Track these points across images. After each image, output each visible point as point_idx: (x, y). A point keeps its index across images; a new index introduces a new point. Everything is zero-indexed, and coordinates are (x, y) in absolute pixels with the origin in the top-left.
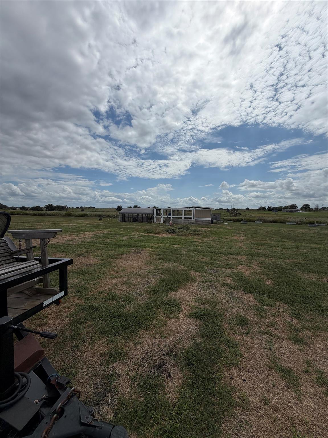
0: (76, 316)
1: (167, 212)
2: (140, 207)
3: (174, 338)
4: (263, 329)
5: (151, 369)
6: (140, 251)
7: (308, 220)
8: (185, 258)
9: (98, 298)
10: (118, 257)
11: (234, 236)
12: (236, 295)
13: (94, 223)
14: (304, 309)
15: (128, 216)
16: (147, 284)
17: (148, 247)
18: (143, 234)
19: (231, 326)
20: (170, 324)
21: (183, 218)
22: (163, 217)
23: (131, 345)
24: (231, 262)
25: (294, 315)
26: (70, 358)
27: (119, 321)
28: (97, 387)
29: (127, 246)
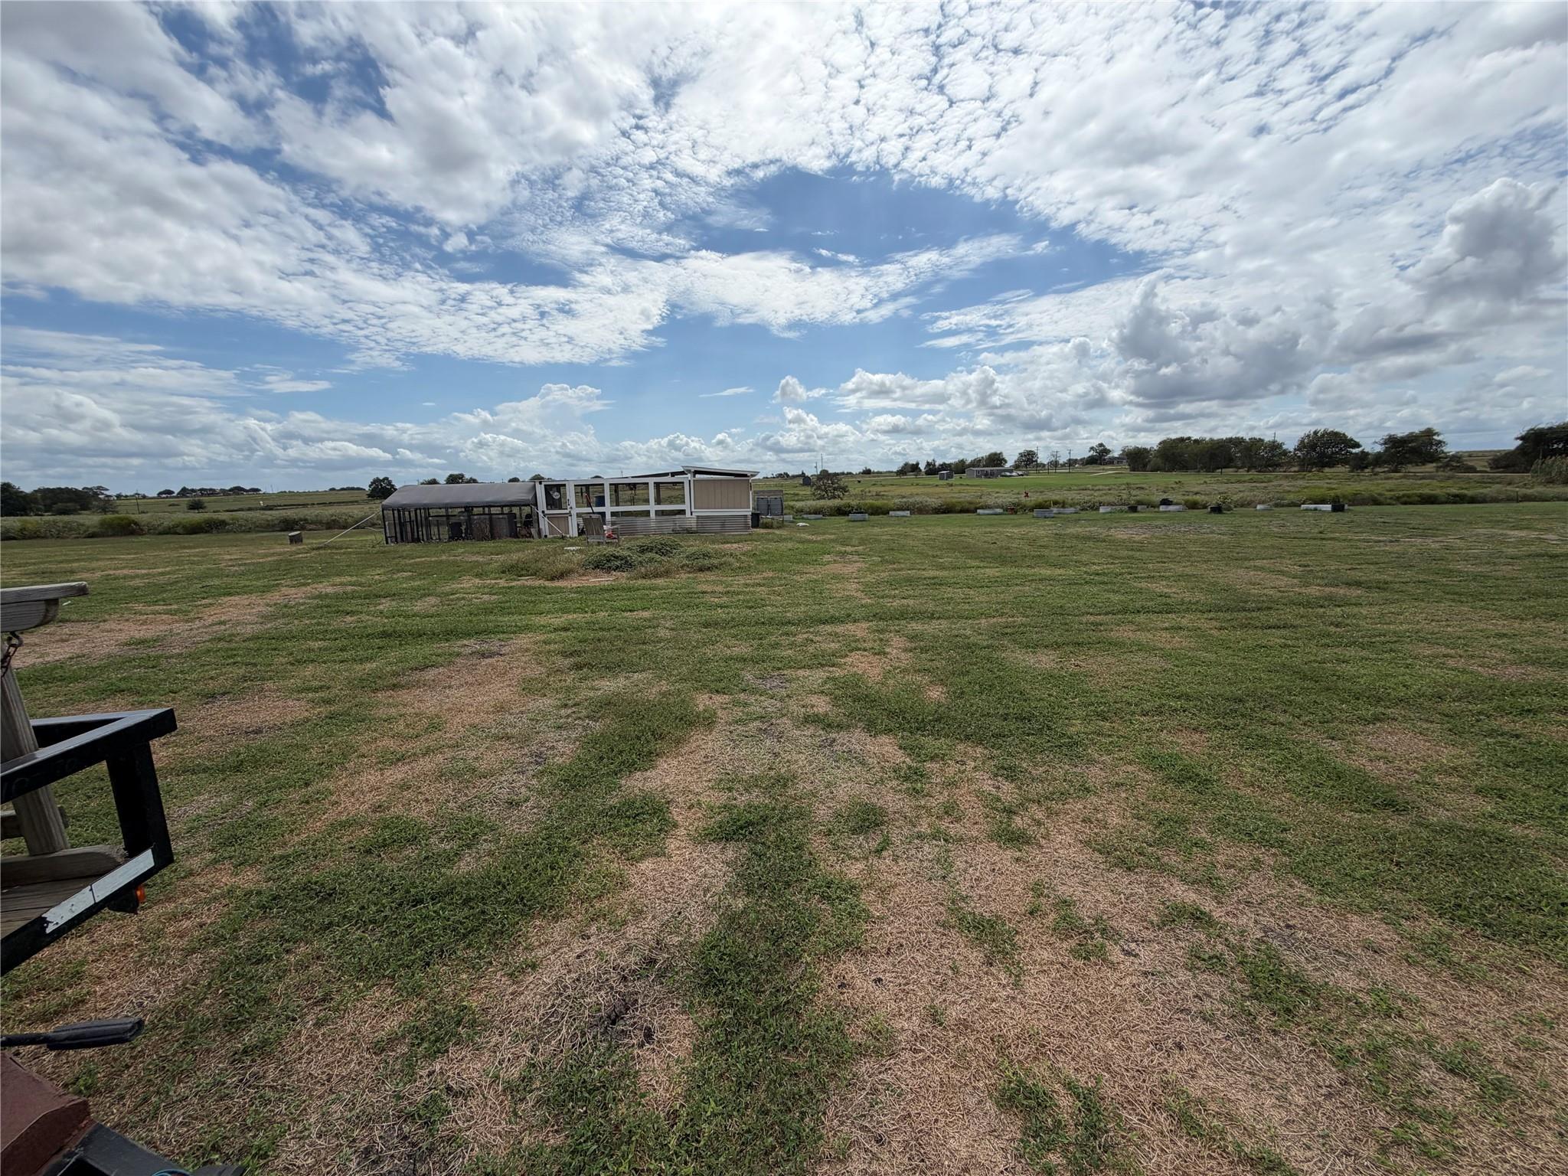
0: (237, 939)
1: (590, 492)
2: (475, 481)
3: (654, 918)
4: (924, 828)
5: (583, 1034)
6: (495, 649)
7: (1035, 498)
8: (669, 653)
9: (331, 851)
10: (403, 680)
11: (829, 563)
12: (843, 745)
13: (266, 556)
14: (1025, 750)
15: (426, 518)
16: (537, 763)
17: (527, 628)
18: (502, 583)
19: (832, 838)
20: (635, 880)
21: (653, 515)
22: (574, 512)
23: (499, 980)
24: (824, 646)
25: (1002, 772)
26: (232, 1098)
27: (435, 912)
28: (373, 1158)
29: (434, 636)
